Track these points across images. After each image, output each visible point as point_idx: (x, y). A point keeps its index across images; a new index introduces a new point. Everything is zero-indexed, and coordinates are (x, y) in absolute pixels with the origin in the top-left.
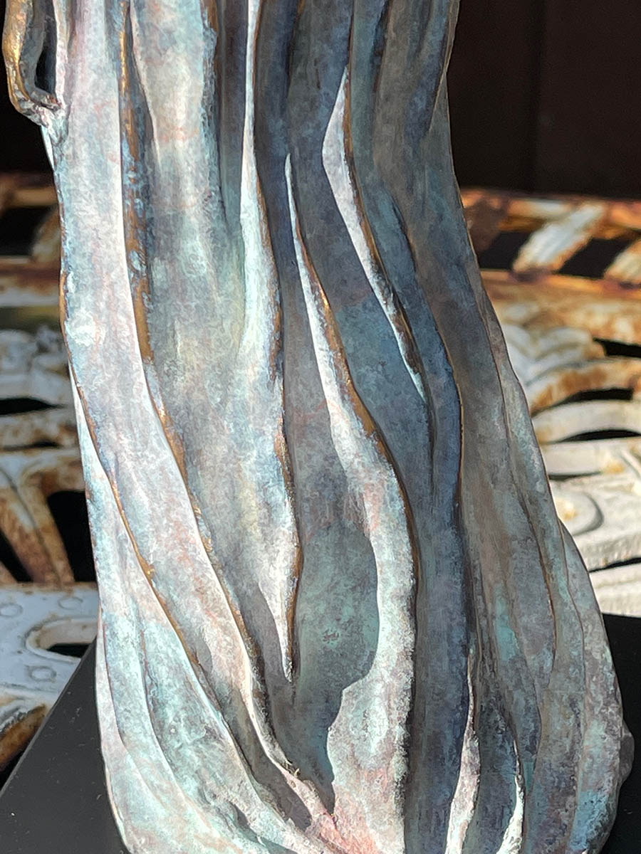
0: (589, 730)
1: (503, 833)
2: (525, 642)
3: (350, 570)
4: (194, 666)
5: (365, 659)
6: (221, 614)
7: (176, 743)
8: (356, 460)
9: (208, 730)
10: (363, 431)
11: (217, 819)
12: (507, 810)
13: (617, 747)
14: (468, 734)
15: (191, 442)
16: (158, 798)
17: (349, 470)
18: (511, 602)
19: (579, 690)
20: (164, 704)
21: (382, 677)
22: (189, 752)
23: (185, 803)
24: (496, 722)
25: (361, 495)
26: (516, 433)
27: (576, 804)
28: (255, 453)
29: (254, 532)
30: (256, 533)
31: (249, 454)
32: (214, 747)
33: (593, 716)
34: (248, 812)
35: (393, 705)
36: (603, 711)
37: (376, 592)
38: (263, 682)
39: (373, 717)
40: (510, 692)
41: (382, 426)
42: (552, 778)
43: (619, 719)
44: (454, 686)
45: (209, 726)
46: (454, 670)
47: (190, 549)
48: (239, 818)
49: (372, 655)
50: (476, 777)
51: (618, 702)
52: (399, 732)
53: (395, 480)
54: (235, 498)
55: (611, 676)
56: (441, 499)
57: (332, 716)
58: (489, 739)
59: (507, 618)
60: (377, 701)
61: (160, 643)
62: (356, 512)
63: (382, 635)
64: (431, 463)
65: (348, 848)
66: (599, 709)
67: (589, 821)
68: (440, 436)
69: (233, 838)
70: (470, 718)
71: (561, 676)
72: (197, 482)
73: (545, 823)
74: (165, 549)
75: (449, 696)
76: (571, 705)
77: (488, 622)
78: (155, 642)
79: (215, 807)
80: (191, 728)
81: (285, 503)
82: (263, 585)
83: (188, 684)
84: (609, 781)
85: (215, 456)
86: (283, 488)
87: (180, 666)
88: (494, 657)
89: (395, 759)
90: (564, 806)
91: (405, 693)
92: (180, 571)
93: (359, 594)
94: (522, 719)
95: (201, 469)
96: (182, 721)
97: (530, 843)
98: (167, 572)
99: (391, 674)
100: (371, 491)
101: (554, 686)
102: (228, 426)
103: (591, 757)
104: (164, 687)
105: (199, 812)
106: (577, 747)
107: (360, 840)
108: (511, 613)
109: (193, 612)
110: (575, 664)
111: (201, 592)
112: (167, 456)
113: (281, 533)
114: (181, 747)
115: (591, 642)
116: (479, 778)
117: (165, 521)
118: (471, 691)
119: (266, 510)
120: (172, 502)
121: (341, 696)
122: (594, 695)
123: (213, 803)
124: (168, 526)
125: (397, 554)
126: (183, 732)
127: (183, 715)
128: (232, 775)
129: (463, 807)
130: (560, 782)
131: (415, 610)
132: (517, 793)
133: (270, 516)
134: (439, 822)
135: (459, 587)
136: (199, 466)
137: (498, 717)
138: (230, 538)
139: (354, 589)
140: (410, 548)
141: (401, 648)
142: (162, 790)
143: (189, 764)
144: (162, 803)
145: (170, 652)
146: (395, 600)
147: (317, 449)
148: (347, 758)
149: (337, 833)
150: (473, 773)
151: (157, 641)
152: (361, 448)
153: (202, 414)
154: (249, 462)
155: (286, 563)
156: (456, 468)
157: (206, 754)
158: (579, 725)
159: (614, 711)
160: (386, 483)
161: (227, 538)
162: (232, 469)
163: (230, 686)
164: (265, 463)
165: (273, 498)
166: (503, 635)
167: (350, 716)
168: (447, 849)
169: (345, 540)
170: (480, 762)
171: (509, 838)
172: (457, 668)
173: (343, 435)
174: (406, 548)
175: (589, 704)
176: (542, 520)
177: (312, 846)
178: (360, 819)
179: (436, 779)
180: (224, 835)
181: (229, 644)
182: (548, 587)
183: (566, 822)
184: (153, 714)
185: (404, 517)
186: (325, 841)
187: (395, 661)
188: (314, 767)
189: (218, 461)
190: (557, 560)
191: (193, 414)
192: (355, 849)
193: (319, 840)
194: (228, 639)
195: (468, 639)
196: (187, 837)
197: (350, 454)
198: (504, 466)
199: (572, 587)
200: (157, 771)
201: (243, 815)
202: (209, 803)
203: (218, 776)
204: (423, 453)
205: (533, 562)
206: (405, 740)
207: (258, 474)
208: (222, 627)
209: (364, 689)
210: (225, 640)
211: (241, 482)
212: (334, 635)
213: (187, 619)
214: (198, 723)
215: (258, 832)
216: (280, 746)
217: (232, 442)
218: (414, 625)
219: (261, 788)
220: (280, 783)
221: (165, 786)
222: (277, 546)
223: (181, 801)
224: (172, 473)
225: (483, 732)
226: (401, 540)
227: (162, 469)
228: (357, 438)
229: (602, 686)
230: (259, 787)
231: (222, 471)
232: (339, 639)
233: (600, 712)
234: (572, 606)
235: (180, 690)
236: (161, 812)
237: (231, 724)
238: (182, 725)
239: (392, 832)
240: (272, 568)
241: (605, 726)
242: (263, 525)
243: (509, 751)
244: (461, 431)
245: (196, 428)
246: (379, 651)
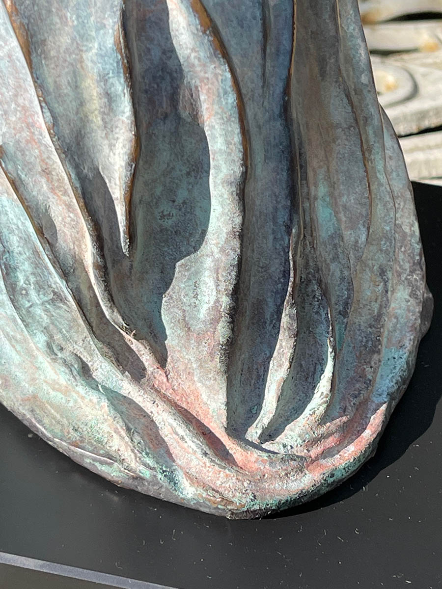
0: (395, 294)
1: (315, 387)
2: (344, 219)
3: (185, 157)
4: (40, 238)
5: (197, 236)
6: (65, 193)
7: (27, 302)
8: (193, 55)
9: (55, 293)
10: (199, 27)
11: (63, 369)
12: (319, 367)
13: (418, 309)
14: (288, 303)
15: (35, 32)
16: (13, 346)
17: (185, 64)
18: (332, 186)
19: (389, 261)
20: (15, 269)
21: (212, 252)
22: (38, 311)
23: (36, 352)
24: (313, 291)
25: (196, 87)
26: (346, 28)
27: (380, 361)
28: (96, 45)
29: (95, 120)
30: (97, 120)
31: (91, 45)
32: (59, 308)
33: (400, 282)
34: (91, 363)
35: (220, 278)
36: (409, 277)
37: (209, 176)
38: (103, 256)
39: (203, 287)
40: (328, 265)
41: (219, 22)
42: (360, 338)
43: (422, 285)
44: (277, 261)
45: (56, 290)
46: (278, 247)
47: (36, 133)
48: (83, 367)
49: (204, 233)
50: (293, 340)
51: (422, 269)
52: (225, 301)
53: (229, 75)
54: (77, 87)
55: (418, 247)
56: (271, 92)
57: (166, 285)
58: (307, 306)
59: (328, 199)
60: (207, 273)
61: (11, 216)
62: (192, 104)
63: (213, 215)
64: (264, 58)
65: (178, 398)
66: (405, 276)
67: (390, 376)
68: (273, 33)
69: (77, 385)
70: (290, 289)
71: (373, 248)
72: (41, 71)
73: (353, 378)
74: (13, 132)
75: (273, 269)
76: (380, 274)
77: (310, 205)
78: (7, 215)
79: (61, 358)
80: (39, 291)
81: (124, 94)
82: (103, 169)
83: (36, 252)
84: (410, 340)
85: (59, 46)
86: (122, 80)
87: (29, 236)
88: (314, 235)
89: (221, 324)
90: (370, 362)
91: (232, 268)
92: (27, 153)
93: (193, 178)
94: (337, 288)
95: (45, 58)
96: (32, 284)
97: (338, 397)
98: (15, 153)
99: (220, 251)
100: (206, 85)
101: (367, 257)
102: (71, 18)
103: (396, 318)
104: (15, 254)
105: (48, 362)
106: (384, 310)
107: (188, 391)
108: (331, 195)
109: (39, 190)
110: (387, 239)
111: (47, 172)
112: (14, 44)
113: (121, 122)
114: (31, 306)
115: (402, 216)
116: (296, 341)
117: (13, 106)
118: (292, 266)
119: (106, 100)
120: (19, 88)
121: (175, 268)
122: (402, 263)
123: (60, 355)
124: (16, 110)
125: (228, 143)
126: (33, 294)
127: (32, 279)
128: (77, 332)
129: (281, 366)
130: (367, 341)
131: (243, 195)
132: (329, 353)
133: (110, 105)
134: (259, 377)
135: (285, 174)
136: (43, 56)
137: (316, 287)
138: (72, 125)
139: (188, 174)
140: (241, 139)
141: (230, 227)
142: (16, 340)
143: (38, 322)
144: (16, 351)
145: (20, 224)
146: (225, 185)
147: (156, 42)
148: (179, 321)
149: (168, 384)
150: (290, 337)
151: (9, 213)
152: (198, 43)
153: (47, 5)
154: (90, 54)
155: (125, 150)
156: (286, 63)
157: (54, 314)
158: (387, 292)
159: (418, 278)
160: (220, 78)
161: (70, 124)
162: (75, 60)
163: (74, 257)
164: (106, 55)
165: (113, 89)
166: (323, 214)
167: (183, 286)
168: (264, 401)
169: (181, 130)
170: (297, 327)
171: (319, 393)
172: (280, 245)
173: (182, 30)
174: (237, 138)
175: (397, 271)
176: (364, 109)
177: (146, 396)
178: (189, 373)
179: (259, 340)
180: (69, 383)
181: (73, 220)
182: (366, 171)
183: (370, 377)
184: (6, 277)
185: (236, 110)
186: (158, 392)
187: (224, 240)
188: (150, 327)
189: (61, 51)
190: (376, 145)
191: (38, 5)
192: (184, 399)
193: (152, 391)
194: (72, 215)
195: (291, 220)
196: (37, 381)
197: (187, 48)
198: (333, 60)
199: (389, 169)
200: (12, 324)
201: (87, 365)
202: (57, 355)
203: (65, 332)
204: (257, 48)
205: (354, 148)
206: (230, 309)
207: (99, 65)
208: (66, 205)
209: (196, 262)
210: (69, 217)
211: (83, 73)
212: (169, 215)
213: (34, 196)
214: (46, 287)
215: (100, 381)
216: (119, 312)
217: (75, 33)
218: (242, 208)
219: (101, 346)
220: (119, 341)
221: (19, 337)
222: (116, 133)
223: (32, 351)
224: (19, 61)
225: (301, 301)
226: (232, 131)
227: (10, 56)
228: (193, 34)
229: (409, 256)
230: (100, 345)
231: (65, 61)
232: (174, 218)
233: (406, 279)
234: (388, 187)
235: (29, 258)
236: (17, 359)
237: (74, 291)
238: (32, 288)
239: (216, 387)
240: (111, 154)
241: (410, 291)
242: (104, 113)
243: (324, 316)
244: (293, 29)
245: (41, 19)
246: (210, 229)
